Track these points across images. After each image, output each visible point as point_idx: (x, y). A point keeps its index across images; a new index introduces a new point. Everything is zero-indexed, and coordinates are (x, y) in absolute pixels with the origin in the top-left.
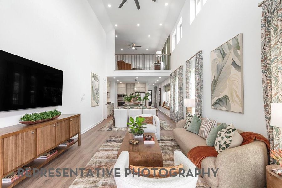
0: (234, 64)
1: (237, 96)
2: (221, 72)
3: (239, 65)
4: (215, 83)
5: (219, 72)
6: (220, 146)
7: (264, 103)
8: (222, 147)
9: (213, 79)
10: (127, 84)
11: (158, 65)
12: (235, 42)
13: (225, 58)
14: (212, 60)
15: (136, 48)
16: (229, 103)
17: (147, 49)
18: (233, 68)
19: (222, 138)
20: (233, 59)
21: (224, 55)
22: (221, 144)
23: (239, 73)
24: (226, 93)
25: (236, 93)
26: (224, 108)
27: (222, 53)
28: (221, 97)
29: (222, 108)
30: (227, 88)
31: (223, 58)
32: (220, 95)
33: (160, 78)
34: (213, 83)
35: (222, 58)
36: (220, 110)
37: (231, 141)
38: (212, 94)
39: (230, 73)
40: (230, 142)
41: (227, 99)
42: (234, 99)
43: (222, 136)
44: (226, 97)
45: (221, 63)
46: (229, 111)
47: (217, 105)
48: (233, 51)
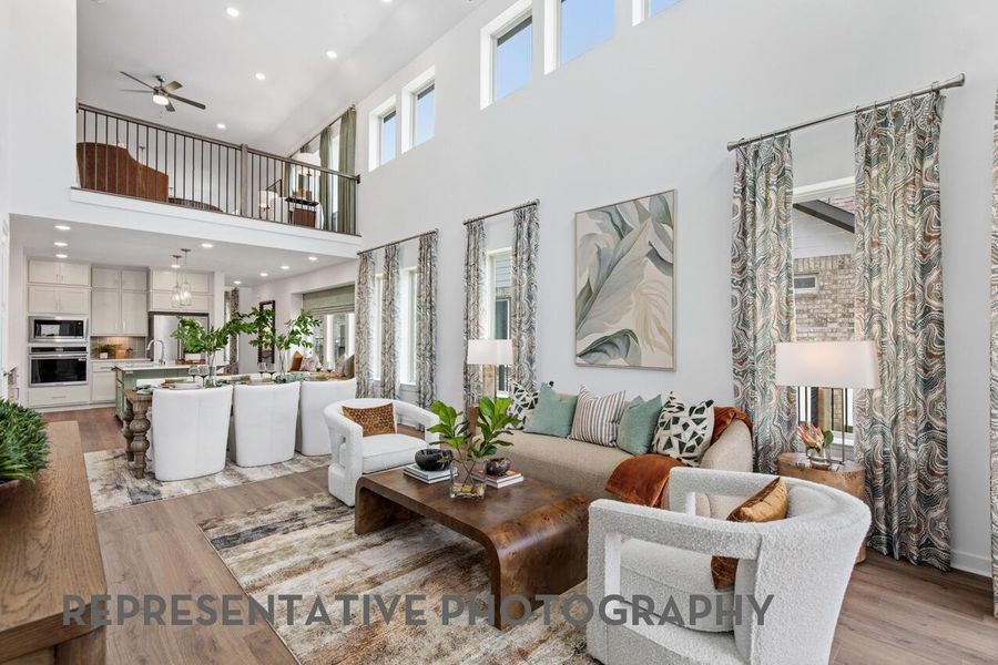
0: (654, 255)
1: (661, 330)
2: (611, 269)
3: (669, 260)
4: (588, 298)
5: (605, 270)
6: (682, 445)
7: (734, 345)
8: (688, 445)
9: (582, 284)
10: (96, 268)
11: (305, 207)
12: (659, 205)
13: (626, 238)
14: (580, 236)
15: (175, 103)
16: (637, 349)
17: (221, 126)
18: (650, 265)
19: (685, 426)
20: (650, 244)
21: (622, 230)
22: (683, 440)
23: (666, 279)
24: (626, 323)
25: (658, 323)
26: (621, 361)
27: (618, 222)
28: (609, 333)
29: (612, 362)
30: (632, 311)
31: (622, 237)
32: (606, 328)
33: (313, 259)
34: (583, 297)
35: (617, 237)
36: (605, 366)
37: (704, 428)
38: (577, 327)
39: (641, 277)
40: (704, 432)
41: (632, 339)
42: (651, 337)
43: (682, 421)
44: (627, 335)
45: (612, 247)
46: (636, 367)
47: (595, 355)
48: (652, 226)
